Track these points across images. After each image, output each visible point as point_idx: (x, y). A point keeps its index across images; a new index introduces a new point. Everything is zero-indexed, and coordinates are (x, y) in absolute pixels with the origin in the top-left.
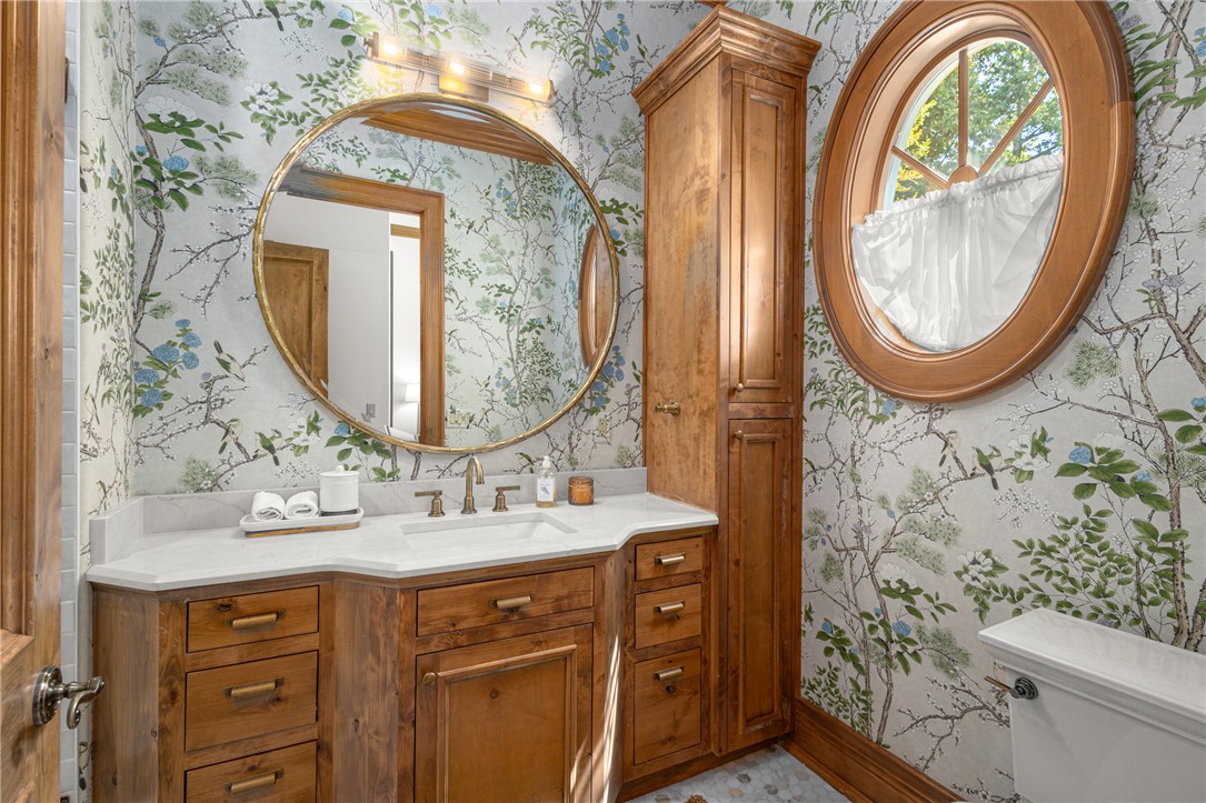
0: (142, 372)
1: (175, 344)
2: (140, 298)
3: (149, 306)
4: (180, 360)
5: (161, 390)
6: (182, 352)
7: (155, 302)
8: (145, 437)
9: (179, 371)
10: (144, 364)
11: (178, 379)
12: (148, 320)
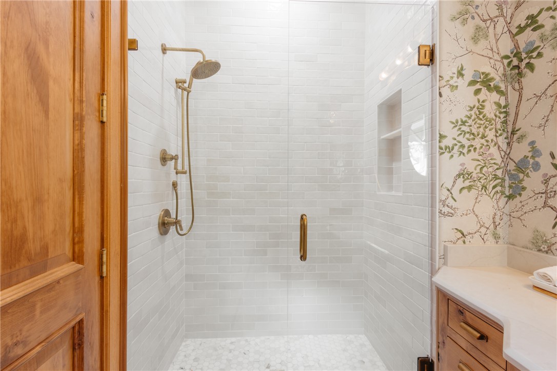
0: (512, 175)
1: (528, 157)
2: (511, 134)
3: (516, 137)
4: (530, 166)
5: (521, 185)
6: (531, 161)
7: (519, 134)
8: (513, 212)
9: (530, 174)
10: (513, 170)
11: (529, 178)
12: (515, 145)
